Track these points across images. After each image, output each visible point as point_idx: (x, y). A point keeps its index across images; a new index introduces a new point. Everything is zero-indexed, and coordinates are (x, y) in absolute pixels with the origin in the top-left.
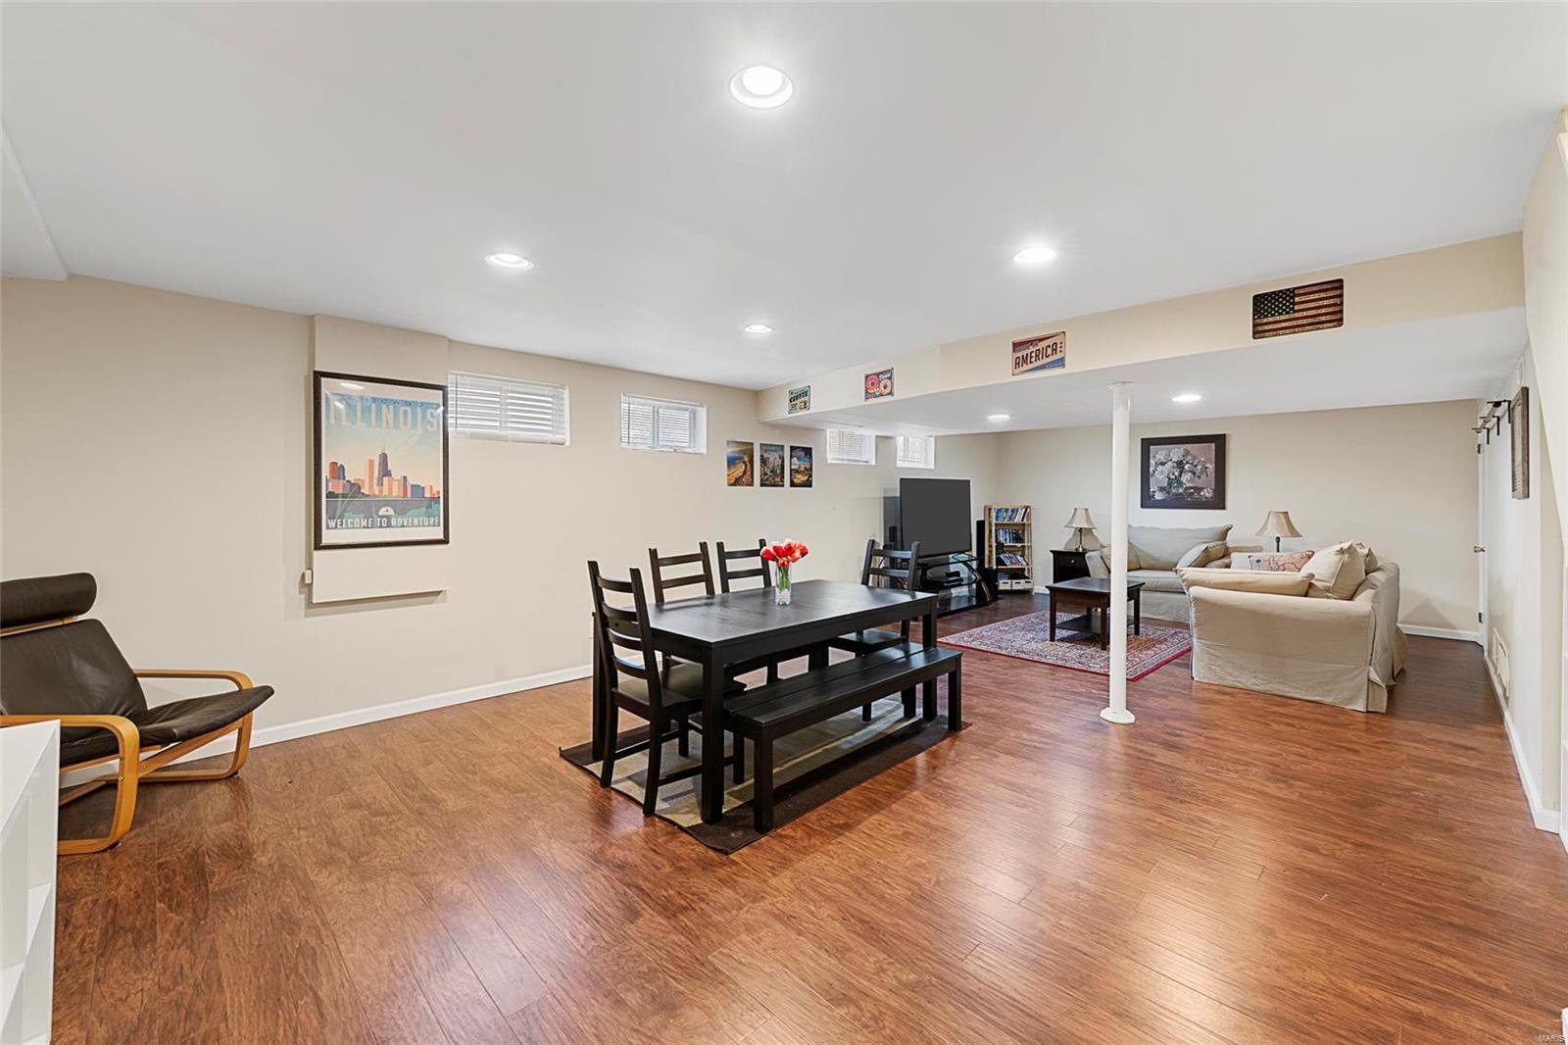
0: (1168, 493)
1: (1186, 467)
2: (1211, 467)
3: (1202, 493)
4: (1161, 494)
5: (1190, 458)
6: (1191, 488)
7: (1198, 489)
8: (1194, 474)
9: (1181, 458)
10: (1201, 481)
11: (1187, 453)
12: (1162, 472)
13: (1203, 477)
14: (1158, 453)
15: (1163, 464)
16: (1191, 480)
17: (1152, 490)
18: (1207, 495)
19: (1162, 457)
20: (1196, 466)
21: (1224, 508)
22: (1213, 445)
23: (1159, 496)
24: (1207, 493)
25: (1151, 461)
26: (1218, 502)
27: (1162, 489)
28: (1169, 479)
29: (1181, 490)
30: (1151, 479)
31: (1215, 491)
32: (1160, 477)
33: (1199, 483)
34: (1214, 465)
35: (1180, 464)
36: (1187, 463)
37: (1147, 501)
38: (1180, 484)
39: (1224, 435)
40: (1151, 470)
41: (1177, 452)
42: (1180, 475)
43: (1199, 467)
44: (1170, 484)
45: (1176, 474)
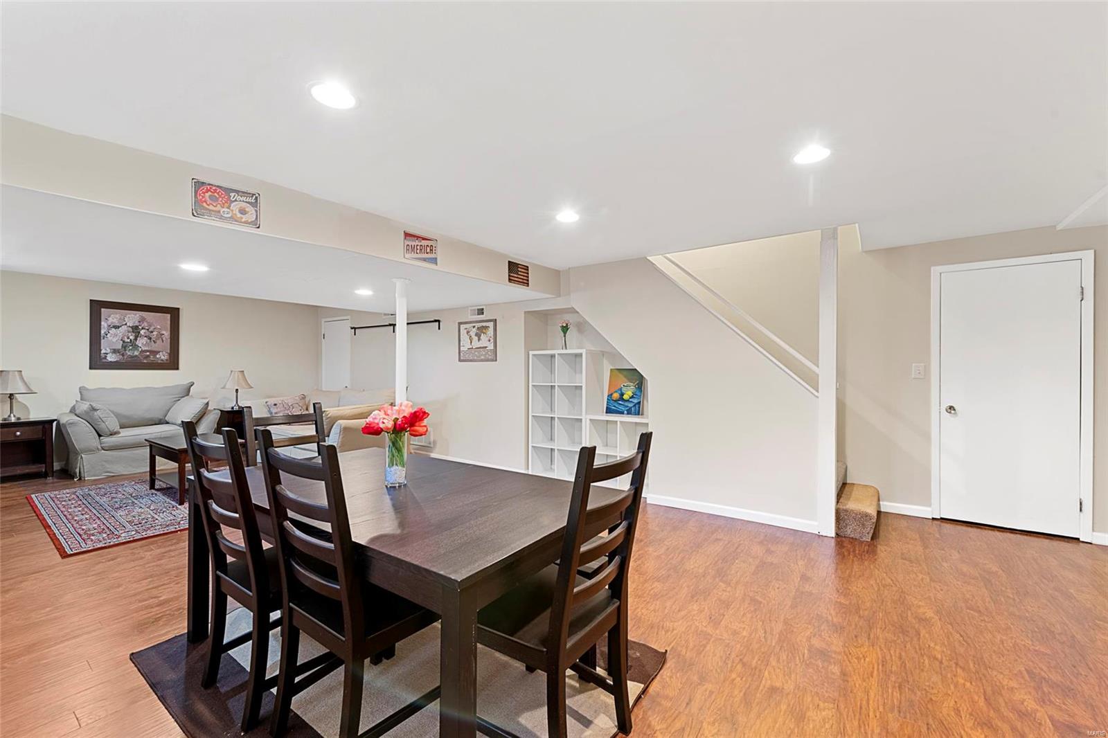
0: (123, 355)
1: (142, 332)
2: (167, 334)
3: (158, 356)
4: (114, 356)
5: (145, 324)
6: (148, 351)
7: (155, 353)
8: (150, 339)
9: (137, 324)
10: (156, 345)
11: (142, 320)
12: (116, 335)
13: (159, 342)
14: (110, 317)
15: (116, 327)
16: (147, 344)
17: (102, 352)
18: (163, 357)
19: (115, 320)
20: (152, 332)
21: (178, 369)
22: (169, 315)
23: (111, 358)
24: (163, 356)
25: (103, 323)
26: (173, 363)
27: (115, 351)
28: (124, 342)
29: (136, 353)
30: (102, 341)
31: (170, 354)
32: (112, 341)
33: (154, 347)
34: (169, 332)
35: (135, 329)
36: (143, 328)
37: (97, 362)
38: (135, 347)
39: (178, 309)
40: (102, 332)
41: (132, 318)
42: (136, 339)
43: (155, 333)
44: (124, 347)
45: (132, 337)
